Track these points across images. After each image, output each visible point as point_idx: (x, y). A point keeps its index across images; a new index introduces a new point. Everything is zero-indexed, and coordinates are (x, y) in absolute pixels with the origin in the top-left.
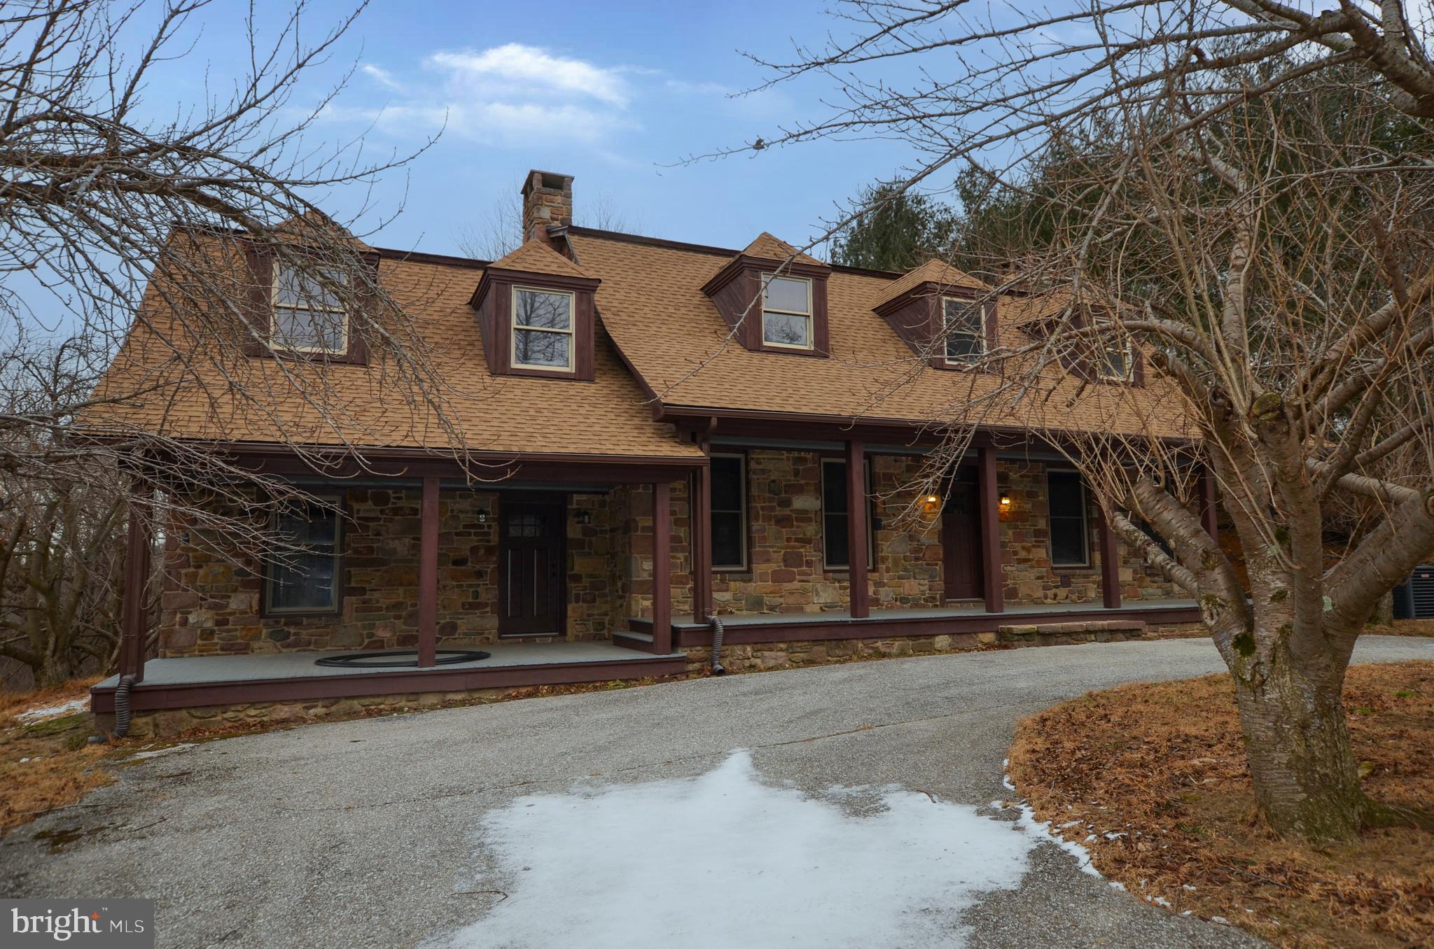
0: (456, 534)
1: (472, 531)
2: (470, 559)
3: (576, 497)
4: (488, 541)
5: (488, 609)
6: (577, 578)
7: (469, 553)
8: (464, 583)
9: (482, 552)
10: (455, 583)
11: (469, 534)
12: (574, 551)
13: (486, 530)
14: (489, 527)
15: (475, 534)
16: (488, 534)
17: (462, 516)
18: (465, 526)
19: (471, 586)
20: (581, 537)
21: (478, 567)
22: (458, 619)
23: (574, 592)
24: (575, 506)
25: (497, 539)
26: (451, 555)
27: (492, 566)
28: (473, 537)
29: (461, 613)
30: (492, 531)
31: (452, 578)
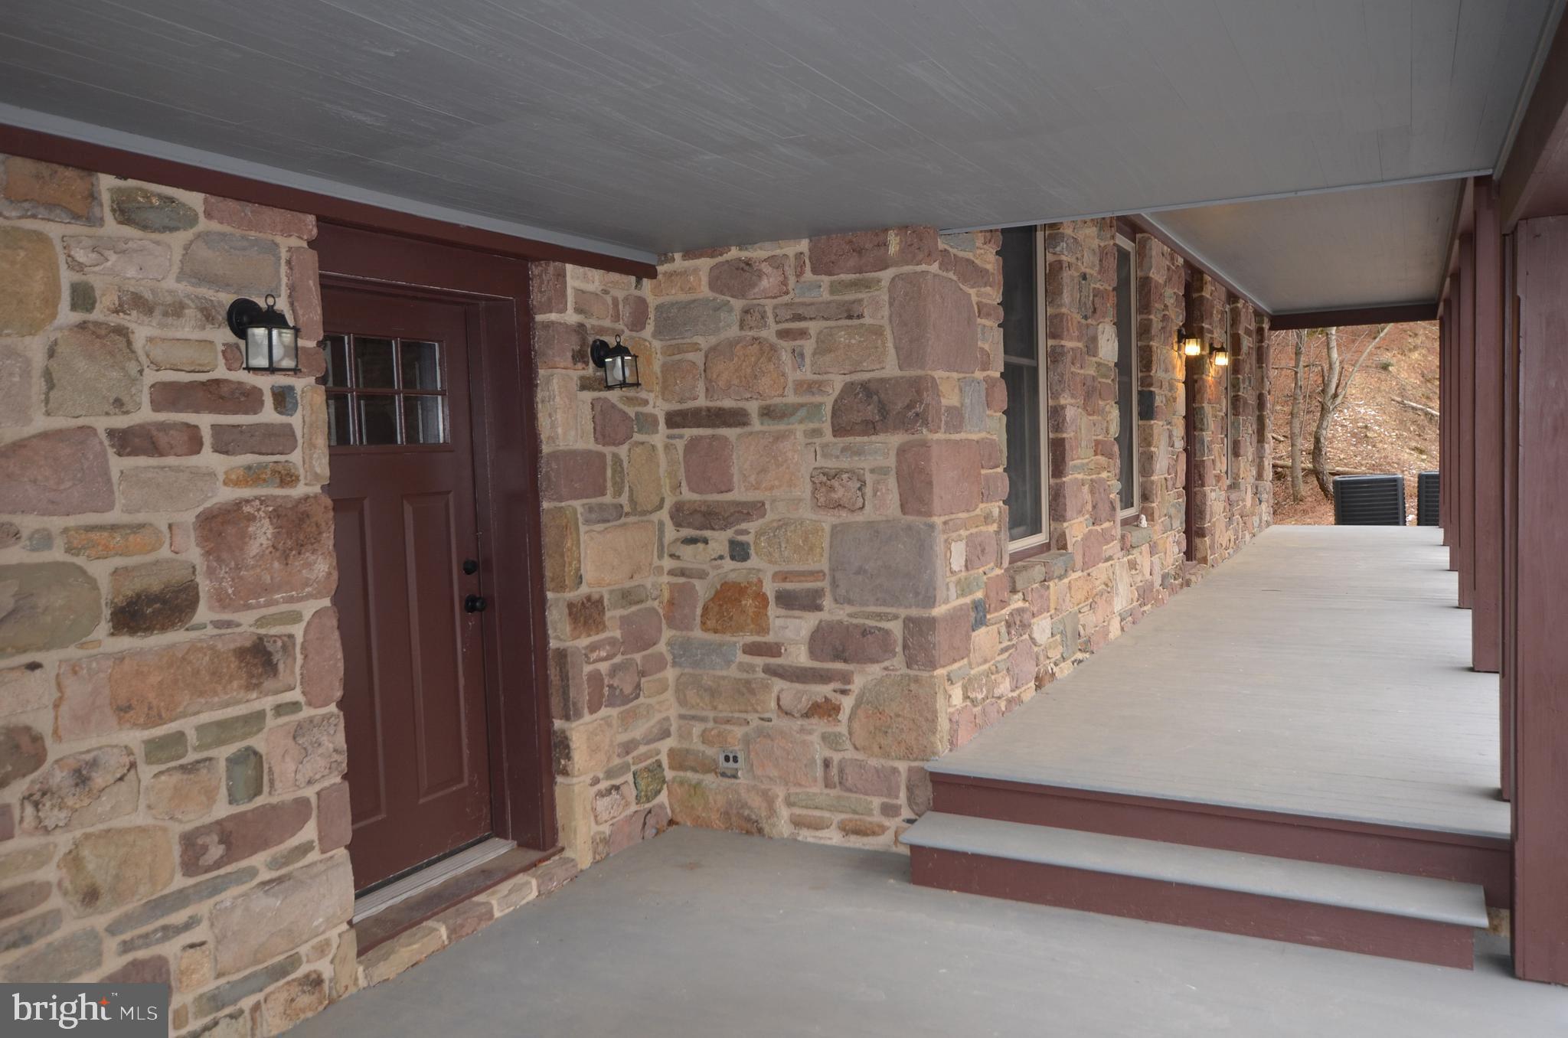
0: (126, 441)
1: (205, 421)
2: (204, 586)
3: (577, 278)
4: (287, 478)
5: (309, 832)
6: (587, 614)
7: (194, 554)
8: (187, 725)
9: (262, 534)
10: (135, 737)
11: (193, 442)
12: (577, 504)
13: (269, 414)
14: (283, 399)
15: (226, 442)
16: (280, 439)
17: (142, 331)
18: (170, 396)
19: (223, 731)
20: (589, 444)
21: (247, 623)
22: (170, 931)
23: (587, 669)
24: (571, 317)
25: (322, 465)
26: (101, 570)
27: (308, 609)
28: (208, 458)
29: (181, 899)
30: (296, 420)
31: (123, 710)
